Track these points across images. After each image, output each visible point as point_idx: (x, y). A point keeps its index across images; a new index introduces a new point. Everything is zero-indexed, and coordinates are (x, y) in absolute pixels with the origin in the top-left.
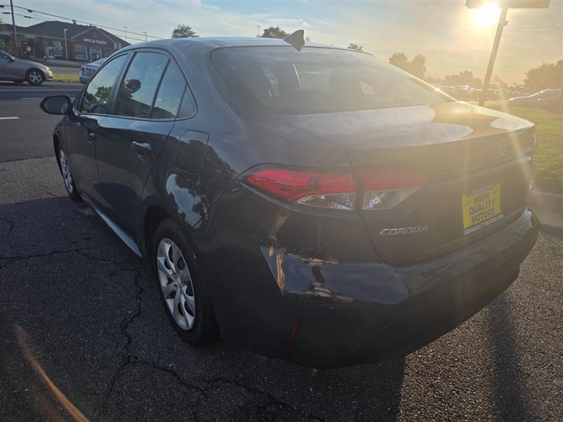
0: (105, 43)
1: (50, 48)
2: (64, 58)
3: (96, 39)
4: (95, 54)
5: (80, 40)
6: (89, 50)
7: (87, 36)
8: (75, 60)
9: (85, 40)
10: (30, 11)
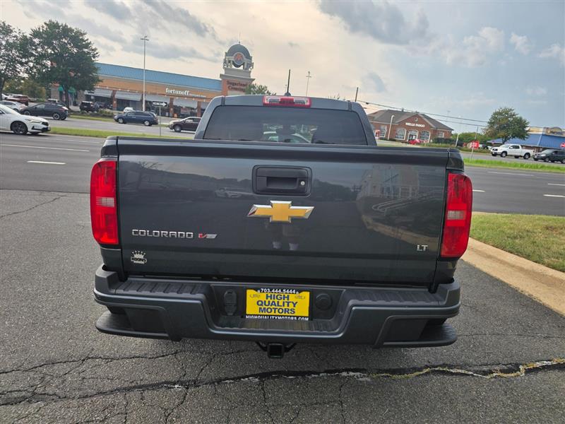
0: (423, 126)
1: (377, 131)
2: (385, 139)
3: (415, 123)
4: (412, 136)
5: (402, 124)
6: (407, 132)
7: (408, 120)
8: (395, 140)
9: (407, 124)
10: (367, 103)
